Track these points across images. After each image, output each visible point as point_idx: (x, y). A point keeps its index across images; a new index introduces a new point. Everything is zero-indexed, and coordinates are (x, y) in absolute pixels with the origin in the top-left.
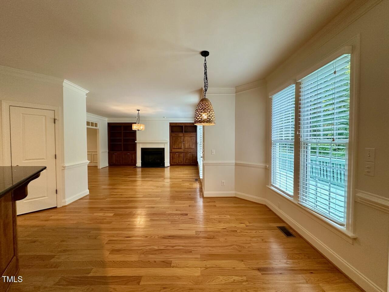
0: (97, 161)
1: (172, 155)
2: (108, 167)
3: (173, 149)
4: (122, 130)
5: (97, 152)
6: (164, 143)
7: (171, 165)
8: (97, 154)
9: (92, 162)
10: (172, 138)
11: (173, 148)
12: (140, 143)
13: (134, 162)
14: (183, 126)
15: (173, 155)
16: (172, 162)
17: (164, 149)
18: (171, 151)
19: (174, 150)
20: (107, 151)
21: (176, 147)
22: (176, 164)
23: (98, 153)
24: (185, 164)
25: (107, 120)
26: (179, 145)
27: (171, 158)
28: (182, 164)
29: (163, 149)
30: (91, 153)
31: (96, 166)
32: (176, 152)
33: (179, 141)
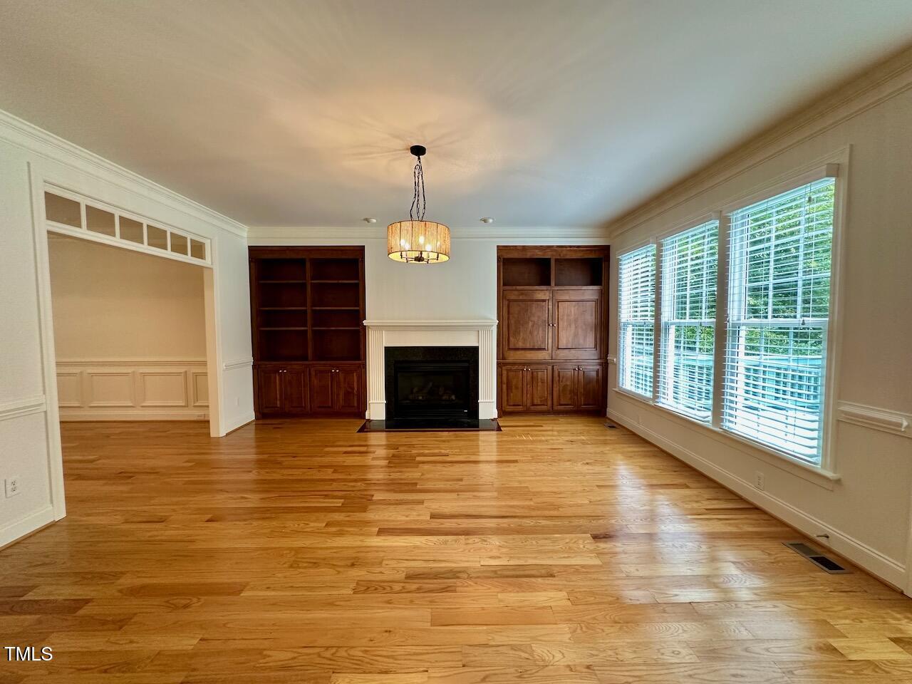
0: (208, 400)
1: (505, 373)
2: (253, 427)
3: (510, 349)
4: (308, 274)
5: (204, 364)
6: (477, 329)
7: (502, 412)
8: (205, 374)
9: (187, 401)
10: (505, 309)
11: (511, 346)
12: (380, 328)
13: (356, 404)
14: (549, 260)
15: (511, 374)
16: (505, 403)
17: (475, 350)
18: (504, 358)
19: (513, 357)
20: (250, 359)
21: (520, 345)
22: (520, 408)
23: (210, 370)
24: (555, 408)
25: (245, 235)
26: (535, 333)
27: (505, 386)
28: (544, 408)
29: (473, 353)
30: (182, 369)
31: (206, 419)
32: (520, 364)
33: (535, 319)
